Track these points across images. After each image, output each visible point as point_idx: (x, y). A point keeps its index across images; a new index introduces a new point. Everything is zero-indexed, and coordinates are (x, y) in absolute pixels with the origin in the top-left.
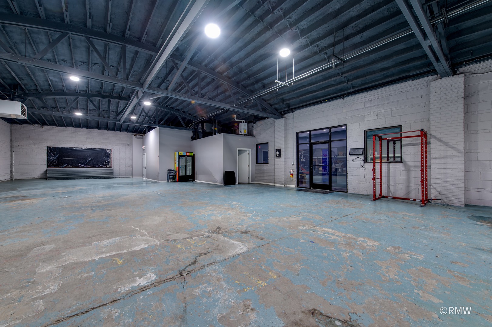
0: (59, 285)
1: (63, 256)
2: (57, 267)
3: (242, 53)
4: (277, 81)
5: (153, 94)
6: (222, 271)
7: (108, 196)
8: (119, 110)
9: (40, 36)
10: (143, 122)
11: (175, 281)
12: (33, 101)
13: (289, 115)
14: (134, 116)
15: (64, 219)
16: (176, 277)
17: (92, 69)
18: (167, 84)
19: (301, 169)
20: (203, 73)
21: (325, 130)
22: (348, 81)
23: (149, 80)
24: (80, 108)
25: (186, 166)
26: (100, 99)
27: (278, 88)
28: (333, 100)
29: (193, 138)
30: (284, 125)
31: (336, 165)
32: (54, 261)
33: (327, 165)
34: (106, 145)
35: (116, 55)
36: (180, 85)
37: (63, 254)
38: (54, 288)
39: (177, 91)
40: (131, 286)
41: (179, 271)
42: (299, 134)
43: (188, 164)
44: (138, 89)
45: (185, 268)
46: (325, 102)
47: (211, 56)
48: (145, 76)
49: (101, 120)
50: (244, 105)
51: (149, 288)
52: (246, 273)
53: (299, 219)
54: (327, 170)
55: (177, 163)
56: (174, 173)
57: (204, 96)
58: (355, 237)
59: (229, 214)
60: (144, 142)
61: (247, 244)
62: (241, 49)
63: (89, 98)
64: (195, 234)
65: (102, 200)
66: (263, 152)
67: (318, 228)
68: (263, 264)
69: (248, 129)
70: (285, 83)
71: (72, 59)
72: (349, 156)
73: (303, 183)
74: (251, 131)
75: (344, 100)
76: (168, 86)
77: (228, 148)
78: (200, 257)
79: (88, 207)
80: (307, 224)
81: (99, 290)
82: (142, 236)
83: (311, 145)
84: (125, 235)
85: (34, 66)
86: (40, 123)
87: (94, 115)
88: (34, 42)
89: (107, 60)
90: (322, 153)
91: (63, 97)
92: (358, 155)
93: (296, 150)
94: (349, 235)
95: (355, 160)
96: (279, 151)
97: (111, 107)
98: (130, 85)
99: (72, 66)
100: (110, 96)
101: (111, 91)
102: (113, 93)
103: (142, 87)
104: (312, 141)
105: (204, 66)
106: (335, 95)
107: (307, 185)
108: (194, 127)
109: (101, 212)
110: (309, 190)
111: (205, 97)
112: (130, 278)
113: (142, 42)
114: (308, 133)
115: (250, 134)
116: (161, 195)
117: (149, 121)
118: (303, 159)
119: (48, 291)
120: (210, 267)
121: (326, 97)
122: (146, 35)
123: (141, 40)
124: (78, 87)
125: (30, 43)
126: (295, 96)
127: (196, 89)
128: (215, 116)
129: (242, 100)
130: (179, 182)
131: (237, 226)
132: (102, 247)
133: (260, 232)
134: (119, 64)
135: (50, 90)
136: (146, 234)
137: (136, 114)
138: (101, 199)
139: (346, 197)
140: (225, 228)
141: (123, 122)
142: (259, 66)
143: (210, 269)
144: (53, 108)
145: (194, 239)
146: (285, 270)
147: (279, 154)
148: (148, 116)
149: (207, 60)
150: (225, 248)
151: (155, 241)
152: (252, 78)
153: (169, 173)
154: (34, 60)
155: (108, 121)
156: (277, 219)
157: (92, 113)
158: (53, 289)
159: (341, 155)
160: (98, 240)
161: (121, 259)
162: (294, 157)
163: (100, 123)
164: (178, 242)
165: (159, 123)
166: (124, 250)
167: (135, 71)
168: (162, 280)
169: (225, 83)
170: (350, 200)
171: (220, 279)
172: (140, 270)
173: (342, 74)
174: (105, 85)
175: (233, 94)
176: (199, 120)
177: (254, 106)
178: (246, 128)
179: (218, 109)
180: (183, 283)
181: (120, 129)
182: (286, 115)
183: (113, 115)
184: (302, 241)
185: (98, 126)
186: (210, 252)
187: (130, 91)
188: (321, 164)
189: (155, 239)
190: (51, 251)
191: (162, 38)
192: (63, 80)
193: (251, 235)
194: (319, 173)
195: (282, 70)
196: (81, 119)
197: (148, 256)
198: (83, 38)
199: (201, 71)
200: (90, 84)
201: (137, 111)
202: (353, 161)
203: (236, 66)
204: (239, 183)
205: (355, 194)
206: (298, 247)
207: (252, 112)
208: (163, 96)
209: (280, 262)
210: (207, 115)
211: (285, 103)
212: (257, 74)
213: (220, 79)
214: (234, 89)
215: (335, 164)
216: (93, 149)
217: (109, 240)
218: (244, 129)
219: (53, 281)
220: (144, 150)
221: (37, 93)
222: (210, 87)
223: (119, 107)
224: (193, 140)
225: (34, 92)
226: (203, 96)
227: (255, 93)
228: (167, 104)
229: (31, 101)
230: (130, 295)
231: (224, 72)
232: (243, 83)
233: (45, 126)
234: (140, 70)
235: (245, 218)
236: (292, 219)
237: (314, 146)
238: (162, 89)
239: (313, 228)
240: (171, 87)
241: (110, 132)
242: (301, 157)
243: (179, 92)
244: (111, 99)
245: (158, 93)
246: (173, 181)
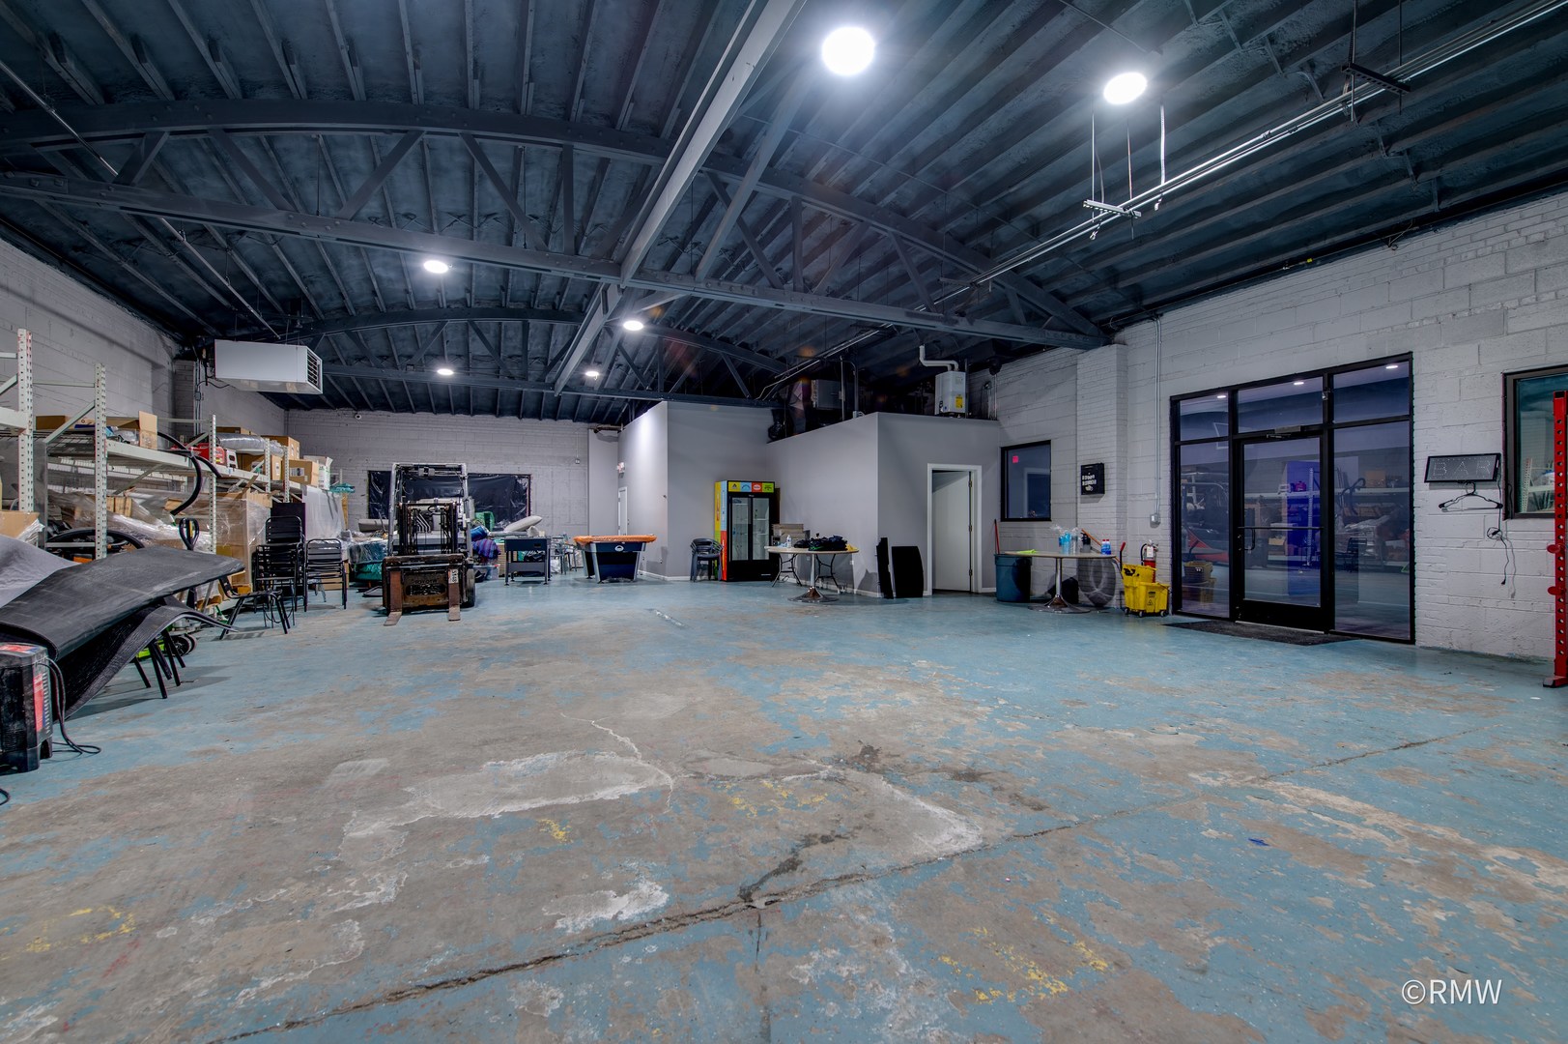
0: (398, 882)
1: (409, 797)
2: (393, 828)
3: (953, 116)
4: (1090, 203)
5: (650, 292)
6: (888, 911)
7: (523, 622)
8: (553, 354)
9: (352, 153)
10: (619, 385)
11: (729, 921)
12: (335, 342)
13: (1141, 333)
14: (593, 369)
15: (411, 684)
16: (733, 907)
17: (479, 233)
18: (695, 258)
19: (1187, 541)
20: (809, 205)
21: (1299, 383)
22: (1418, 169)
23: (639, 249)
24: (450, 355)
25: (751, 527)
26: (500, 323)
27: (1095, 230)
28: (1341, 256)
29: (775, 434)
30: (1118, 370)
31: (1354, 526)
32: (386, 808)
33: (1310, 525)
34: (516, 463)
35: (546, 181)
36: (733, 256)
37: (409, 789)
38: (384, 890)
39: (724, 275)
40: (593, 917)
41: (742, 890)
42: (1182, 403)
43: (756, 521)
44: (608, 281)
45: (762, 882)
46: (1302, 268)
47: (839, 141)
48: (626, 241)
49: (505, 386)
50: (958, 307)
51: (648, 934)
52: (981, 931)
53: (1192, 743)
54: (1306, 545)
55: (724, 517)
56: (713, 551)
57: (811, 286)
58: (1469, 842)
59: (905, 703)
60: (620, 451)
61: (977, 820)
62: (947, 100)
63: (472, 323)
64: (790, 765)
65: (506, 632)
66: (1029, 475)
67: (1284, 788)
68: (1046, 905)
69: (969, 395)
70: (1125, 208)
71: (429, 208)
72: (1421, 489)
73: (1202, 598)
74: (983, 399)
75: (1398, 252)
76: (697, 264)
77: (895, 465)
78: (807, 849)
79: (470, 650)
80: (1230, 766)
81: (503, 916)
82: (621, 754)
83: (1237, 444)
84: (571, 748)
85: (338, 239)
86: (351, 403)
87: (486, 371)
88: (337, 173)
89: (520, 201)
90: (1285, 476)
91: (407, 324)
92: (1471, 485)
93: (1168, 468)
94: (1439, 830)
95: (1458, 505)
96: (1097, 470)
97: (531, 344)
98: (584, 270)
99: (430, 231)
100: (526, 309)
101: (530, 297)
102: (537, 302)
103: (619, 275)
104: (1242, 430)
105: (814, 180)
106: (1352, 234)
107: (1217, 606)
108: (778, 394)
109: (505, 668)
110: (1230, 626)
111: (815, 289)
112: (591, 892)
113: (618, 128)
114: (1222, 397)
115: (977, 409)
116: (674, 624)
117: (636, 381)
118: (1198, 500)
119: (372, 896)
120: (846, 888)
121: (1306, 245)
122: (632, 104)
123: (617, 120)
124: (443, 290)
125: (329, 177)
126: (1165, 256)
127: (786, 264)
128: (847, 354)
129: (949, 287)
130: (728, 581)
131: (935, 750)
132: (510, 780)
133: (1029, 781)
134: (553, 208)
135: (376, 308)
136: (633, 751)
137: (599, 363)
138: (504, 628)
139: (1411, 661)
140: (892, 753)
141: (563, 390)
142: (1018, 153)
143: (844, 895)
144: (381, 357)
145: (787, 783)
146: (1141, 943)
147: (1095, 482)
148: (633, 366)
149: (824, 158)
150: (897, 825)
151: (659, 777)
152: (989, 202)
153: (698, 551)
154: (338, 223)
155: (520, 389)
156: (1096, 736)
157: (480, 366)
158: (385, 894)
159: (1376, 487)
160: (498, 757)
161: (562, 824)
162: (1159, 494)
163: (501, 396)
164: (735, 788)
165: (667, 388)
166: (571, 795)
167: (597, 226)
168: (687, 912)
169: (885, 230)
170: (1429, 678)
171: (884, 938)
172: (618, 869)
173: (1389, 141)
174: (515, 279)
175: (917, 268)
176: (796, 370)
177: (996, 307)
178: (962, 388)
179: (861, 326)
180: (755, 934)
181: (555, 414)
182: (1127, 333)
183: (535, 369)
184: (1213, 833)
185: (495, 406)
186: (842, 834)
187: (583, 291)
188: (1280, 520)
189: (661, 769)
190: (378, 776)
191: (679, 107)
192: (406, 274)
193: (994, 789)
194: (1271, 558)
195: (1112, 157)
196: (452, 386)
197: (642, 825)
198: (457, 141)
199: (804, 201)
200: (474, 278)
201: (601, 351)
202: (1445, 510)
203: (930, 165)
204: (935, 591)
205: (1454, 652)
206: (1195, 855)
207: (988, 328)
208: (680, 299)
209: (1116, 907)
210: (823, 349)
211: (1122, 285)
212: (1010, 187)
213: (870, 221)
214: (919, 252)
215: (1347, 521)
216: (483, 475)
217: (529, 760)
218: (953, 394)
219: (385, 867)
220: (621, 475)
221: (345, 317)
222: (836, 252)
223: (552, 343)
224: (774, 440)
225: (338, 316)
226: (808, 287)
227: (998, 259)
228: (692, 324)
229: (332, 341)
230: (591, 947)
231: (884, 193)
232: (952, 225)
233: (364, 412)
234: (612, 221)
235: (965, 721)
236: (1157, 740)
237: (1251, 451)
238: (679, 274)
239: (1256, 785)
240: (704, 268)
241: (526, 421)
242: (1189, 495)
243: (729, 278)
244: (530, 321)
245: (665, 290)
246: (710, 579)
